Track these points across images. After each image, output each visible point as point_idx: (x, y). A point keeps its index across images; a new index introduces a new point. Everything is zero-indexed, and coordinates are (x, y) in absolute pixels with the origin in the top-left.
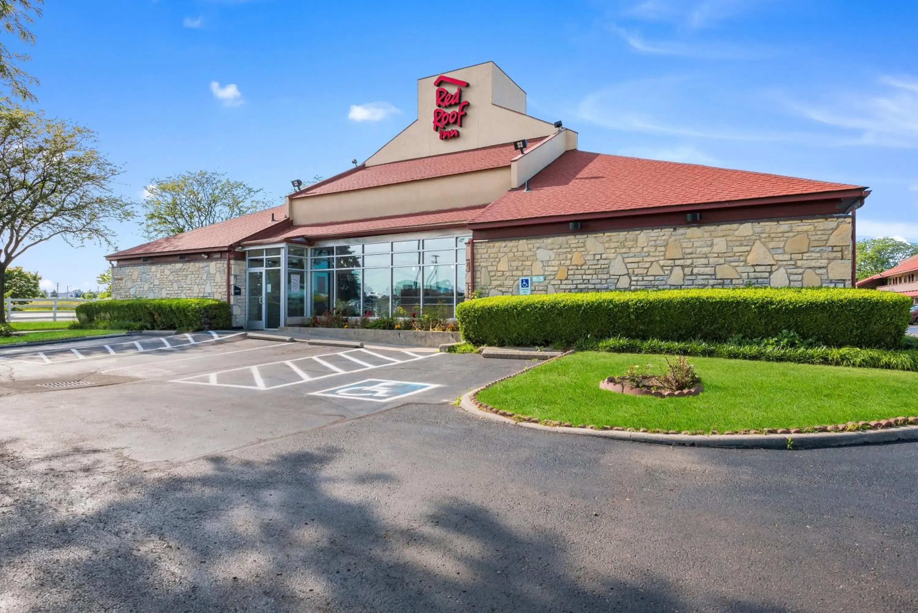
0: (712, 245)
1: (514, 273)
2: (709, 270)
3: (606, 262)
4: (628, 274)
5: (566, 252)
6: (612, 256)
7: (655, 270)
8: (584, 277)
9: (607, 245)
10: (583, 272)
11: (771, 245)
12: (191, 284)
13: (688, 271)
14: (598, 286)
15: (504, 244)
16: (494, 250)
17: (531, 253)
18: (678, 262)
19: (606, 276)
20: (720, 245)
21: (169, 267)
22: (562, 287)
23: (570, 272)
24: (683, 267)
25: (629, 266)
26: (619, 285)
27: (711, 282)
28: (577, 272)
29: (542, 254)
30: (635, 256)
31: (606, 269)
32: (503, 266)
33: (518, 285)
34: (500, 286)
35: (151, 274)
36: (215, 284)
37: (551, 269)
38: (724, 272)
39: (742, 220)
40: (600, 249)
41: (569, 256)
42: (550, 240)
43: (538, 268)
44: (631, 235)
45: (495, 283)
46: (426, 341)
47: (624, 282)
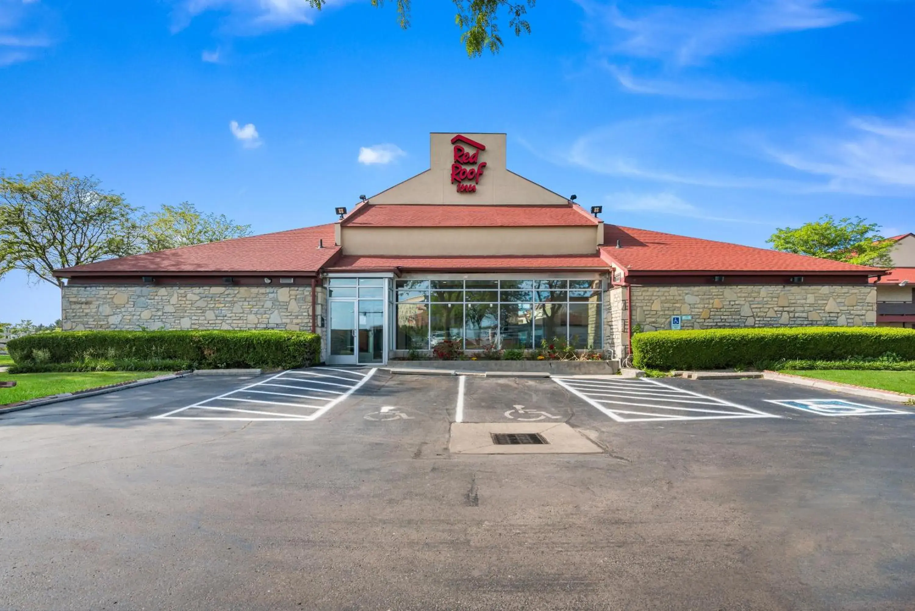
0: (806, 299)
1: (666, 312)
2: (804, 315)
3: (739, 306)
4: (753, 316)
5: (709, 298)
6: (743, 303)
7: (771, 314)
8: (722, 317)
9: (739, 295)
10: (721, 313)
11: (839, 300)
12: (243, 313)
13: (791, 315)
14: (732, 324)
15: (657, 289)
16: (648, 294)
17: (681, 298)
18: (785, 309)
19: (738, 317)
20: (811, 299)
21: (197, 290)
22: (705, 324)
23: (712, 313)
24: (789, 312)
25: (754, 310)
26: (747, 324)
27: (806, 323)
28: (717, 313)
29: (689, 299)
30: (758, 304)
31: (738, 313)
32: (656, 306)
33: (670, 322)
34: (654, 322)
35: (156, 298)
36: (289, 314)
37: (697, 310)
38: (813, 316)
39: (823, 283)
40: (734, 297)
41: (711, 301)
42: (696, 288)
43: (686, 309)
44: (756, 288)
45: (648, 320)
46: (580, 369)
47: (750, 321)
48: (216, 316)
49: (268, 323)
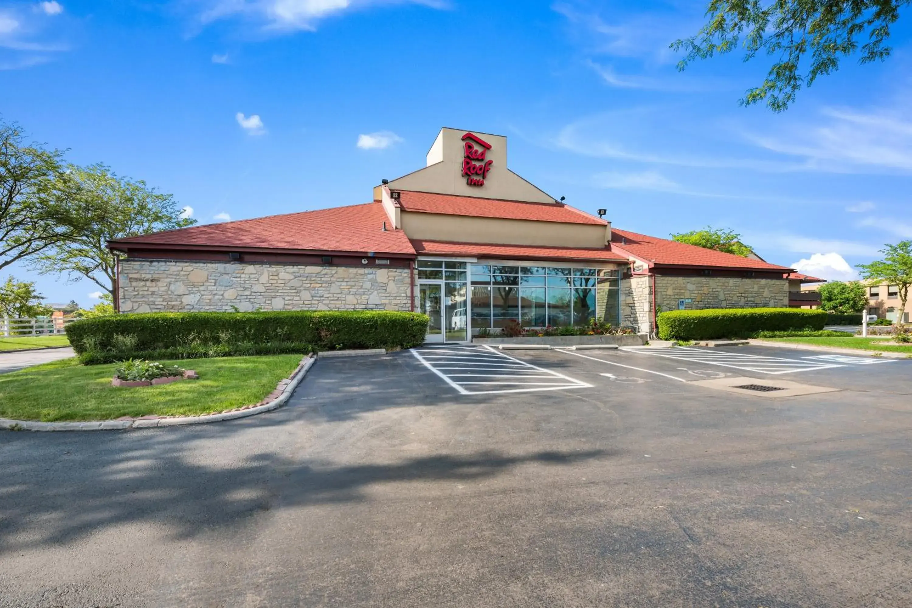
0: (753, 288)
1: (676, 296)
2: (752, 299)
3: (717, 293)
4: (725, 300)
5: (701, 287)
6: (720, 290)
7: (735, 298)
8: (709, 300)
9: (718, 284)
10: (707, 298)
11: (770, 289)
12: (341, 293)
13: (746, 299)
14: (714, 306)
15: (670, 278)
16: (665, 282)
17: (684, 286)
18: (743, 295)
19: (717, 300)
20: (756, 288)
22: (699, 306)
23: (703, 298)
24: (745, 297)
25: (726, 295)
26: (722, 306)
27: (754, 305)
28: (706, 298)
29: (690, 287)
30: (728, 291)
31: (716, 298)
32: (670, 292)
33: (678, 304)
34: (668, 304)
36: (388, 295)
37: (694, 295)
38: (758, 301)
39: (762, 278)
40: (715, 286)
41: (702, 289)
42: (694, 279)
43: (687, 294)
44: (727, 280)
45: (665, 302)
46: (621, 342)
47: (724, 304)
48: (312, 297)
49: (367, 304)
